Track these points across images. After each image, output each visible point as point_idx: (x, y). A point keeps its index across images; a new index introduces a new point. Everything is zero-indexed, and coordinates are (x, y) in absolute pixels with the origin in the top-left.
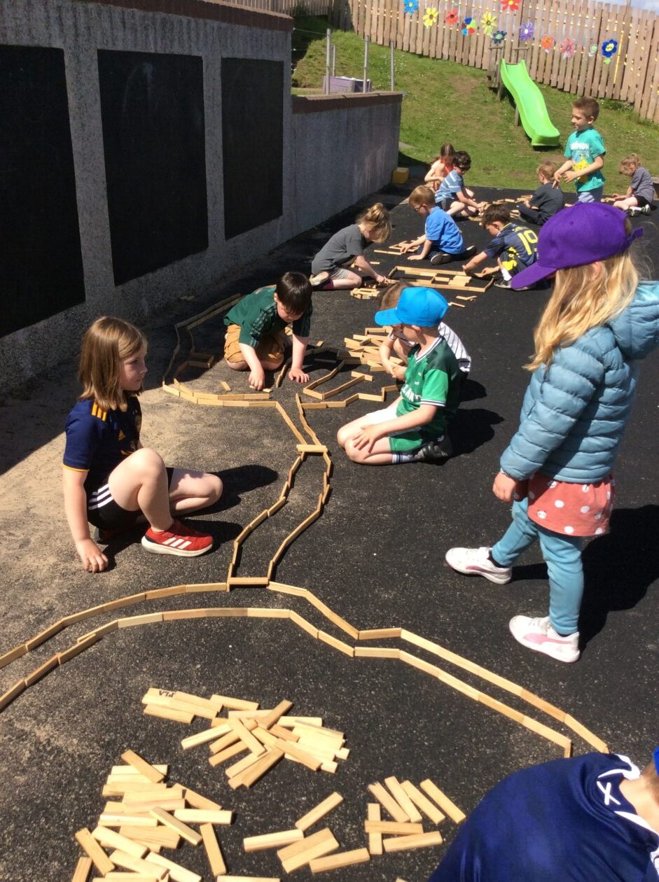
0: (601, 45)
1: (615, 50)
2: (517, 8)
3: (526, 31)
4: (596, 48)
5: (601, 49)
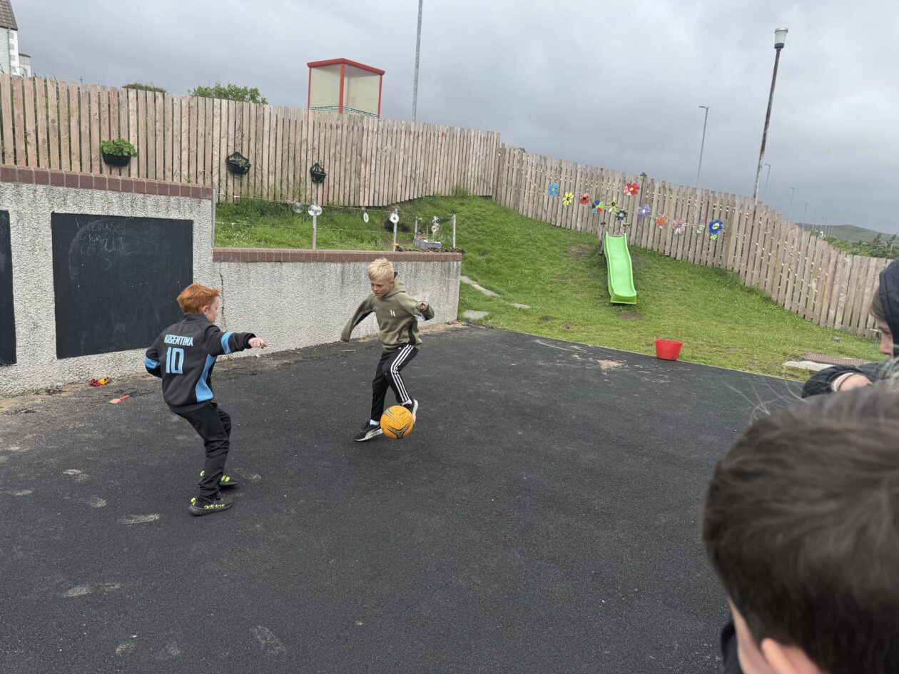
0: (708, 224)
1: (720, 228)
2: (636, 193)
3: (644, 211)
4: (703, 226)
5: (708, 227)
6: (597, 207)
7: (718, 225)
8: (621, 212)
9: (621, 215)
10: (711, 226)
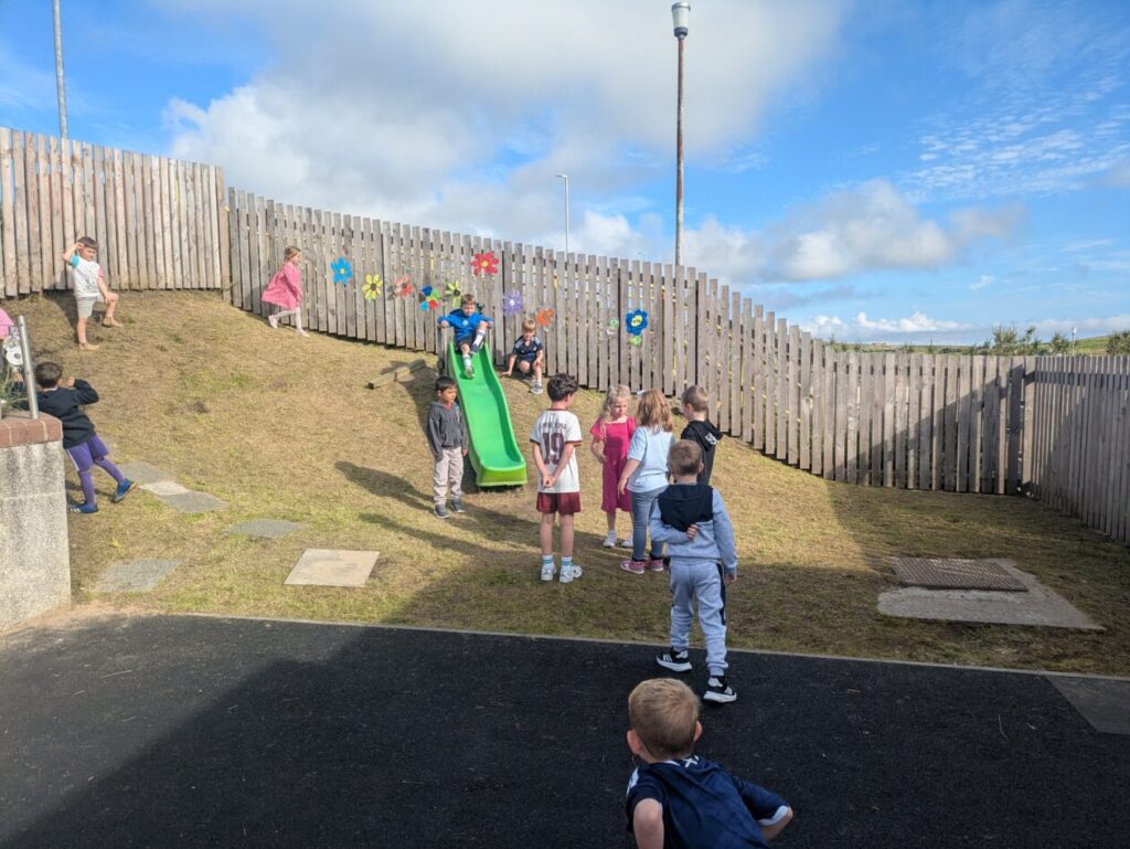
0: (624, 318)
1: (644, 324)
2: (495, 271)
3: (512, 302)
4: (617, 322)
5: (624, 322)
6: (428, 299)
7: (639, 318)
10: (628, 322)
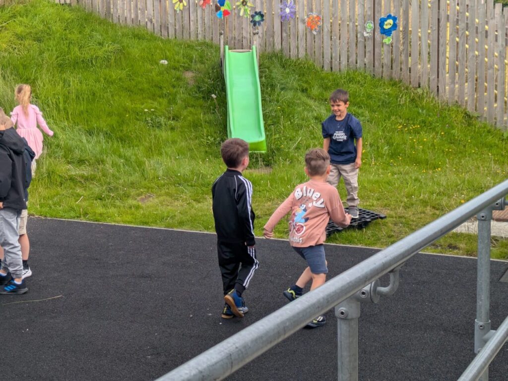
0: (378, 22)
1: (395, 26)
3: (288, 10)
4: (372, 25)
5: (378, 26)
6: (223, 9)
7: (391, 21)
8: (256, 13)
9: (257, 18)
10: (381, 24)
